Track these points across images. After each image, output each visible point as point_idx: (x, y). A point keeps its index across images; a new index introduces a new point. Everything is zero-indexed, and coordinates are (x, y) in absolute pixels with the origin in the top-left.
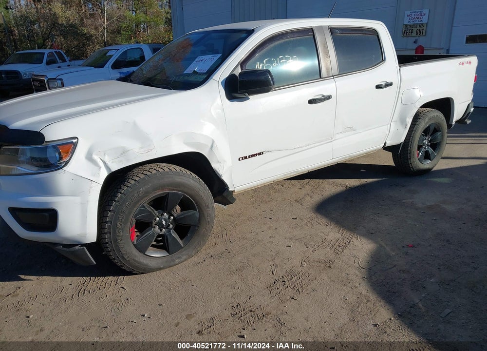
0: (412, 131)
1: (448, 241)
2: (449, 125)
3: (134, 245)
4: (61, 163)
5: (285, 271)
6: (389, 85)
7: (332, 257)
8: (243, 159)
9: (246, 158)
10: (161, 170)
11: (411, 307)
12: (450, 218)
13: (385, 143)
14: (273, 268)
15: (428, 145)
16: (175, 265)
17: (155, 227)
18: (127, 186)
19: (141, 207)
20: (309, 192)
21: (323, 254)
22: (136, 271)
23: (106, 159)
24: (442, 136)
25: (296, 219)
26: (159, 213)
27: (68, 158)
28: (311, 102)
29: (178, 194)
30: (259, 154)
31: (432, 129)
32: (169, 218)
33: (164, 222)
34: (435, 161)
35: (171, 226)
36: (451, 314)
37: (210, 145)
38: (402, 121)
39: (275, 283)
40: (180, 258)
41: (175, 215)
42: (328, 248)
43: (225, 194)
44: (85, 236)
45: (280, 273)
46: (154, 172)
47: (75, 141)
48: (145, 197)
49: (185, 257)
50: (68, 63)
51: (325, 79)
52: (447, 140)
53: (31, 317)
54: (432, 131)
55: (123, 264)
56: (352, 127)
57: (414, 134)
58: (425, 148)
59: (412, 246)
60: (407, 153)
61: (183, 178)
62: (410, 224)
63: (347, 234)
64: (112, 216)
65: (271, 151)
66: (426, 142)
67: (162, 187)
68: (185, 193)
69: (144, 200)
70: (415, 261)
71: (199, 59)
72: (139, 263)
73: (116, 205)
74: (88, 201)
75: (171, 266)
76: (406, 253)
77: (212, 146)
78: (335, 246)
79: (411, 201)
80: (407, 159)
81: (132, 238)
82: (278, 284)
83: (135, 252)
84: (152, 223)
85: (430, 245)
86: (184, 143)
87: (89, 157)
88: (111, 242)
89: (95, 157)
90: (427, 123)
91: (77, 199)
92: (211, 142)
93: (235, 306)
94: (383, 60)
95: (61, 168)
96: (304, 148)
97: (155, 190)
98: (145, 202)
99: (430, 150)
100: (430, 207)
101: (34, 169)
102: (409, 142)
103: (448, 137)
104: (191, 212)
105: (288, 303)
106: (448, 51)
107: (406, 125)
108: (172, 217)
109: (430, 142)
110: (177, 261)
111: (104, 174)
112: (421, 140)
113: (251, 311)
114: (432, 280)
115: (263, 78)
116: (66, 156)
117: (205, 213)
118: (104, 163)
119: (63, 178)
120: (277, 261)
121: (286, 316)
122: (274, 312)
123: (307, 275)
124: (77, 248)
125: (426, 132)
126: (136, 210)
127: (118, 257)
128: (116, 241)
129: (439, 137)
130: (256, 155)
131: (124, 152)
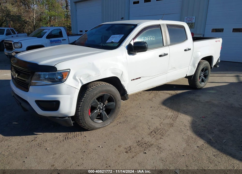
0: (197, 70)
1: (218, 115)
2: (211, 68)
3: (90, 117)
4: (64, 80)
5: (154, 128)
6: (189, 49)
7: (172, 122)
8: (133, 80)
9: (134, 80)
10: (102, 84)
11: (210, 140)
12: (217, 106)
13: (187, 75)
14: (149, 127)
15: (203, 76)
16: (106, 126)
17: (98, 110)
18: (89, 91)
19: (94, 100)
20: (154, 96)
21: (168, 121)
22: (90, 129)
23: (82, 79)
24: (209, 72)
25: (152, 107)
26: (100, 103)
27: (66, 78)
28: (160, 56)
29: (108, 95)
30: (139, 78)
31: (205, 69)
32: (103, 106)
33: (101, 107)
34: (205, 83)
35: (104, 109)
36: (226, 142)
37: (121, 74)
38: (194, 65)
39: (151, 132)
40: (107, 123)
41: (106, 104)
42: (169, 119)
43: (125, 95)
44: (70, 113)
45: (152, 129)
46: (99, 85)
47: (69, 70)
48: (95, 96)
49: (109, 123)
50: (17, 35)
51: (165, 46)
52: (210, 75)
53: (48, 149)
54: (205, 70)
55: (85, 126)
56: (175, 68)
57: (198, 71)
58: (202, 77)
59: (204, 117)
60: (195, 79)
61: (111, 88)
62: (201, 109)
63: (176, 113)
64: (82, 104)
65: (143, 77)
66: (202, 74)
67: (102, 91)
68: (111, 94)
69: (95, 97)
70: (207, 123)
71: (113, 36)
72: (91, 125)
73: (84, 99)
74: (73, 97)
75: (104, 127)
76: (203, 120)
77: (122, 74)
78: (172, 118)
79: (199, 99)
80: (195, 82)
81: (89, 114)
82: (153, 133)
83: (90, 120)
84: (97, 107)
85: (211, 117)
86: (112, 73)
87: (75, 78)
88: (81, 116)
89: (77, 78)
90: (203, 66)
91: (69, 96)
92: (122, 73)
93: (137, 142)
94: (187, 39)
95: (63, 82)
96: (157, 76)
97: (100, 92)
98: (95, 98)
99: (204, 78)
100: (207, 102)
101: (50, 83)
102: (196, 74)
103: (211, 73)
104: (112, 103)
105: (160, 140)
106: (204, 35)
107: (195, 67)
108: (104, 105)
109: (204, 74)
110: (106, 124)
111: (80, 85)
112: (201, 74)
113: (145, 143)
114: (216, 130)
115: (144, 45)
116: (65, 77)
117: (118, 104)
118: (81, 81)
119: (63, 87)
120: (149, 124)
121: (160, 145)
122: (155, 144)
123: (164, 129)
124: (67, 118)
125: (202, 70)
126: (92, 101)
127: (83, 122)
128: (83, 115)
129: (207, 73)
130: (138, 78)
131: (89, 76)
